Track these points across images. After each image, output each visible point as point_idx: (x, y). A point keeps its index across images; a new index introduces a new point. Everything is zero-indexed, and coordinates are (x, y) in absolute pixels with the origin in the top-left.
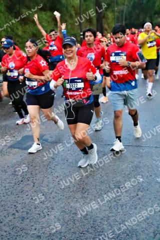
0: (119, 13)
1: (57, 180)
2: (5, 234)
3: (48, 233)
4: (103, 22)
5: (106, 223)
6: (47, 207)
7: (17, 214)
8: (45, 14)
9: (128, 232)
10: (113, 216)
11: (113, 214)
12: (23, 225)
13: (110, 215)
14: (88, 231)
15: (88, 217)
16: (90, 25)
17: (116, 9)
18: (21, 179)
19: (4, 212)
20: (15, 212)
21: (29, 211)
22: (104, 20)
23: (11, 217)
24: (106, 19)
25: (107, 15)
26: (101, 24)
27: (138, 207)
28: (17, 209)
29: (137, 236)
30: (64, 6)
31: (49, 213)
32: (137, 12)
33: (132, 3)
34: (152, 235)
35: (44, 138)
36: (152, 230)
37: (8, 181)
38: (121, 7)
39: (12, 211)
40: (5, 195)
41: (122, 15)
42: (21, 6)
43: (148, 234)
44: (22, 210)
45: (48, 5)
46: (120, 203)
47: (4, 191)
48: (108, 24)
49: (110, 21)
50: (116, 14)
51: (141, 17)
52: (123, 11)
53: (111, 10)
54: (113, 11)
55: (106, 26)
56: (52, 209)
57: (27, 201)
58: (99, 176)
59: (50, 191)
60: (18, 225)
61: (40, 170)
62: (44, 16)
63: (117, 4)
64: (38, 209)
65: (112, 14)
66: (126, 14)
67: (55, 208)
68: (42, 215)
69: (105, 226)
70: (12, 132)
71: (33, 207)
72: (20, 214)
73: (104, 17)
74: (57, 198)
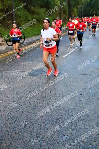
0: (80, 9)
1: (50, 91)
2: (25, 115)
3: (46, 115)
4: (72, 13)
5: (74, 111)
6: (45, 103)
7: (31, 106)
8: (43, 10)
9: (85, 116)
10: (78, 108)
11: (78, 107)
12: (34, 112)
13: (76, 107)
14: (65, 115)
15: (65, 108)
16: (65, 15)
17: (78, 7)
18: (32, 90)
19: (25, 105)
20: (30, 105)
21: (36, 105)
22: (72, 12)
23: (28, 108)
24: (73, 12)
25: (74, 10)
26: (71, 14)
27: (90, 104)
28: (31, 104)
29: (89, 117)
30: (52, 5)
31: (46, 106)
32: (89, 8)
33: (86, 4)
34: (97, 117)
35: (43, 70)
36: (97, 115)
37: (26, 91)
38: (81, 6)
39: (28, 105)
40: (25, 97)
41: (81, 10)
42: (31, 6)
43: (95, 117)
44: (33, 105)
45: (44, 5)
46: (81, 102)
47: (24, 96)
48: (74, 15)
49: (75, 13)
50: (79, 9)
51: (91, 11)
52: (82, 8)
53: (76, 7)
54: (77, 8)
55: (73, 15)
56: (48, 104)
57: (36, 100)
58: (70, 89)
59: (47, 96)
60: (31, 111)
61: (41, 86)
62: (42, 10)
63: (79, 4)
64: (41, 104)
65: (76, 9)
66: (83, 9)
67: (49, 104)
68: (43, 107)
69: (73, 113)
70: (27, 68)
71: (38, 103)
72: (32, 106)
73: (72, 11)
74: (50, 99)
